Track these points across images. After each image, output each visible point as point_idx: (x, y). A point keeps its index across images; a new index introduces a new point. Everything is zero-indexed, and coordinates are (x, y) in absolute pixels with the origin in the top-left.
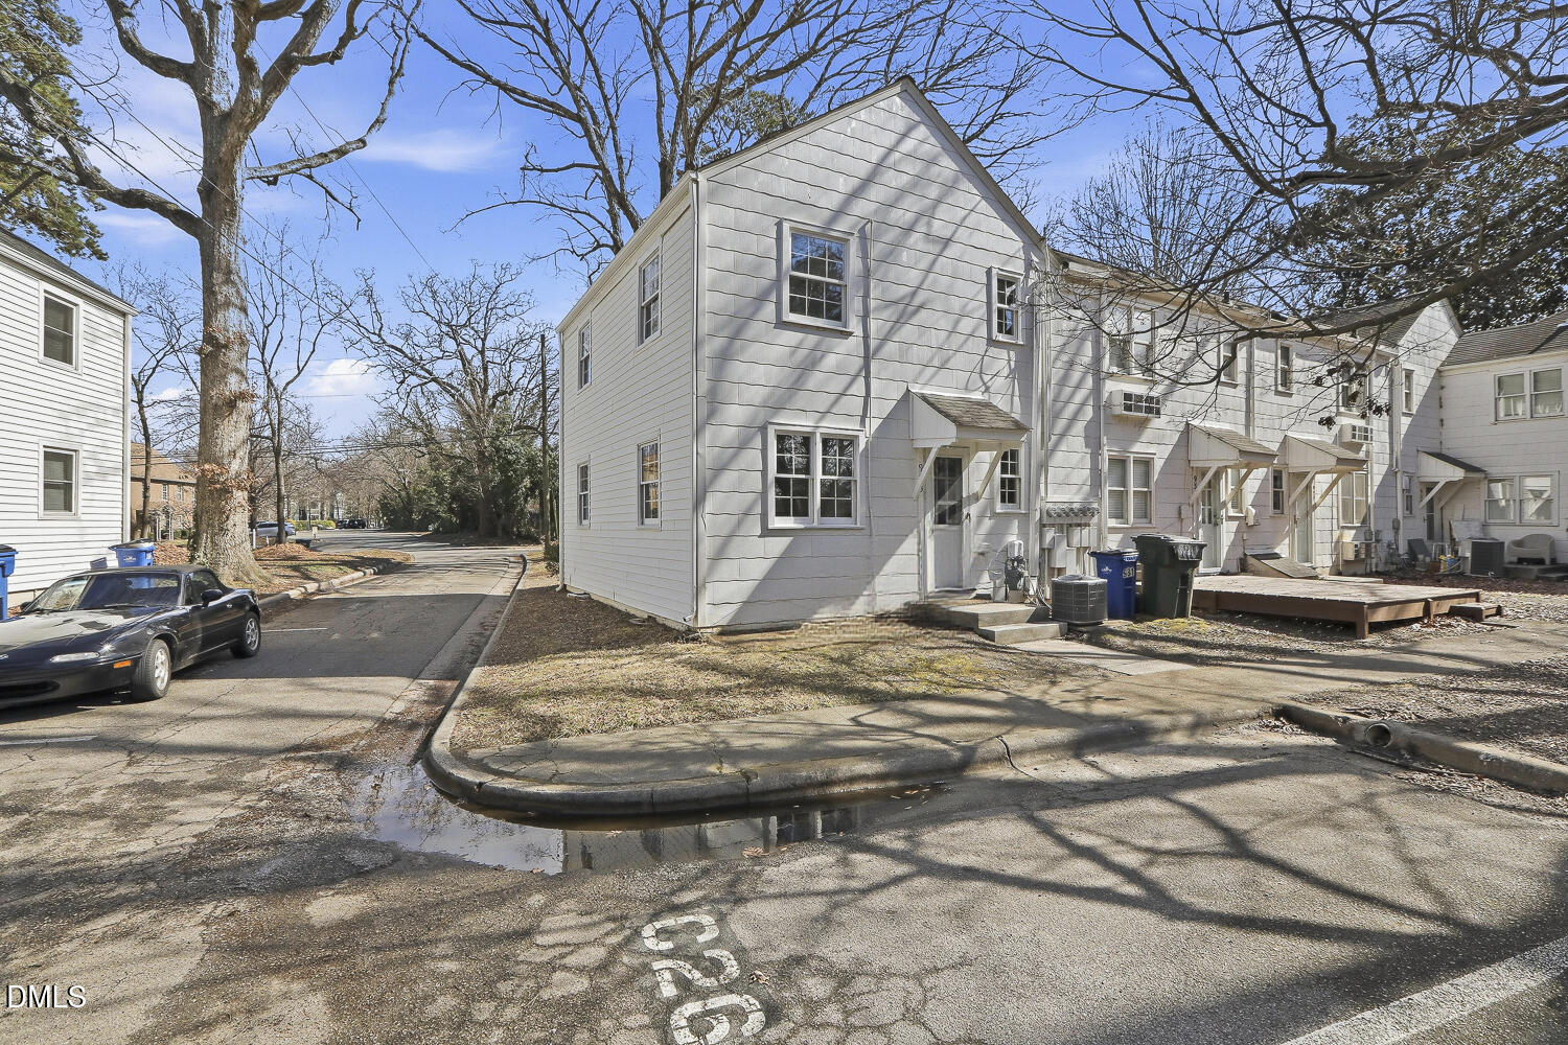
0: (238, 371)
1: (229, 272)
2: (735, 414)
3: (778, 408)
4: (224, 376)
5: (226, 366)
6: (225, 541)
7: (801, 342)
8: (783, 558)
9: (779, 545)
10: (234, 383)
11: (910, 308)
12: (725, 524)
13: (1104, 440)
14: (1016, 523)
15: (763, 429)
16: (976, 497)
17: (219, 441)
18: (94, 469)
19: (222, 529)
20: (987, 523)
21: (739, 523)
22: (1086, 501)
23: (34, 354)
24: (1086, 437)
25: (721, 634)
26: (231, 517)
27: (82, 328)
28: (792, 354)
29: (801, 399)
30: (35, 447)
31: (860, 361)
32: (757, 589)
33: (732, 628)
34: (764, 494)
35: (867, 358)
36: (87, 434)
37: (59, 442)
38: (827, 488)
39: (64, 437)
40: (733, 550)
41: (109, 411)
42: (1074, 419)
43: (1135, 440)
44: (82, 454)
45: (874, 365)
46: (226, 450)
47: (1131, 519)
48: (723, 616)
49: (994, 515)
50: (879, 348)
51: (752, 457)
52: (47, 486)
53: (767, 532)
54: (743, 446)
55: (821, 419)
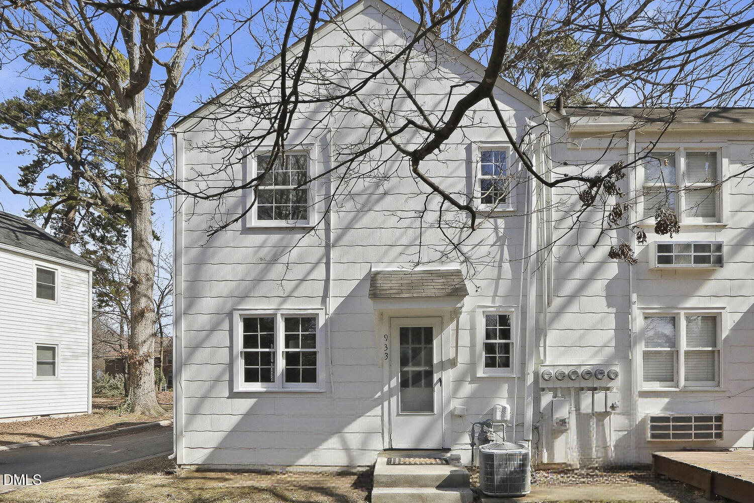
0: (145, 296)
1: (142, 241)
2: (208, 304)
3: (244, 297)
4: (139, 299)
5: (139, 293)
6: (140, 392)
7: (265, 242)
8: (248, 415)
9: (245, 405)
10: (143, 303)
11: (375, 197)
12: (199, 389)
13: (634, 297)
14: (506, 387)
15: (230, 315)
16: (453, 363)
17: (136, 336)
18: (70, 354)
19: (138, 385)
20: (467, 389)
21: (211, 388)
22: (608, 363)
23: (31, 297)
24: (608, 297)
25: (197, 471)
26: (143, 378)
27: (60, 281)
28: (256, 252)
29: (264, 288)
30: (31, 344)
31: (322, 251)
32: (226, 437)
33: (206, 467)
34: (231, 365)
35: (328, 247)
36: (64, 336)
37: (46, 341)
38: (291, 359)
39: (49, 338)
40: (207, 407)
41: (79, 323)
42: (591, 277)
43: (688, 296)
44: (60, 346)
45: (333, 254)
46: (140, 341)
47: (682, 382)
48: (199, 457)
49: (475, 379)
50: (339, 238)
51: (221, 337)
52: (39, 363)
53: (234, 395)
54: (213, 329)
55: (282, 303)
